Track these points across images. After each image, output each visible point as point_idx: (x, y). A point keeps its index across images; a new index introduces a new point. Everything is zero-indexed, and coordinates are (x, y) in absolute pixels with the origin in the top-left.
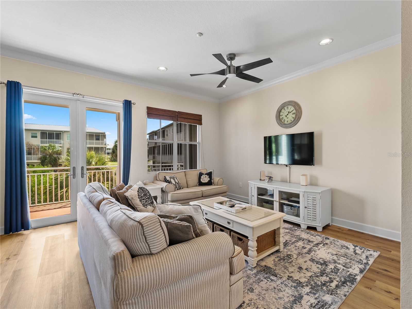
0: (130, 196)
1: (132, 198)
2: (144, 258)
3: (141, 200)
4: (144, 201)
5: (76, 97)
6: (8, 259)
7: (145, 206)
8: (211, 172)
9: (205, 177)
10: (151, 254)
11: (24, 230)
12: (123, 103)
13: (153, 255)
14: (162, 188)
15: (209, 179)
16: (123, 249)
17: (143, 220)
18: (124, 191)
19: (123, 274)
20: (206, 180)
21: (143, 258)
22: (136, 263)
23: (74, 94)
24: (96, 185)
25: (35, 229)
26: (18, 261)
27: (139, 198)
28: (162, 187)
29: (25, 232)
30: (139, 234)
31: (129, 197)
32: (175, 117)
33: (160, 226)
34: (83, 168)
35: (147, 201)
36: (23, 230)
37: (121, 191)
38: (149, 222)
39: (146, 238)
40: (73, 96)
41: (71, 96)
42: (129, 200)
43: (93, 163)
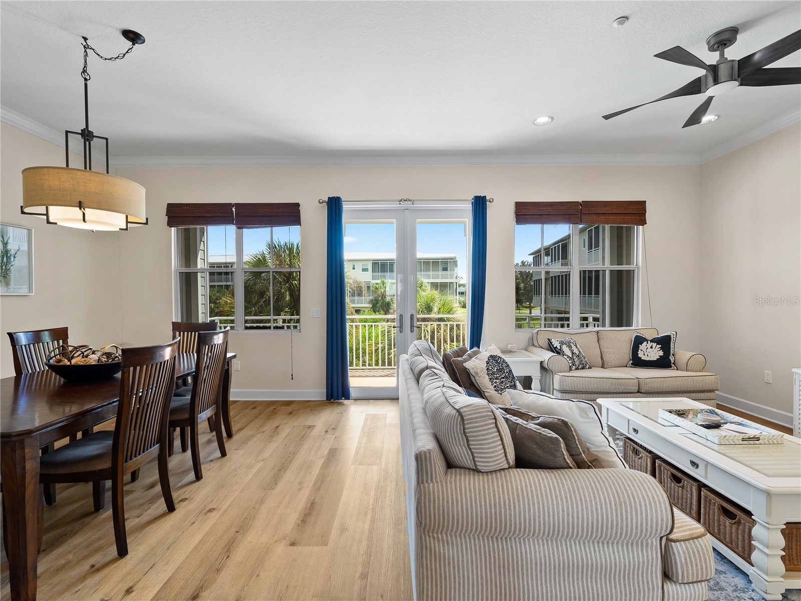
0: (473, 369)
1: (477, 374)
2: (465, 474)
3: (491, 379)
4: (497, 381)
5: (404, 205)
6: (327, 432)
7: (500, 392)
8: (669, 336)
9: (649, 348)
10: (477, 471)
11: (345, 399)
12: (472, 202)
13: (481, 474)
14: (541, 362)
15: (661, 353)
16: (431, 448)
17: (465, 409)
18: (464, 359)
19: (429, 487)
20: (652, 356)
21: (463, 473)
22: (451, 477)
23: (401, 200)
24: (423, 344)
25: (356, 400)
26: (335, 438)
27: (488, 374)
28: (543, 360)
29: (346, 402)
30: (457, 431)
31: (472, 371)
32: (574, 216)
33: (494, 425)
34: (412, 317)
35: (502, 381)
36: (343, 398)
37: (459, 359)
38: (475, 413)
39: (468, 441)
40: (400, 204)
41: (396, 205)
42: (471, 376)
43: (435, 309)
